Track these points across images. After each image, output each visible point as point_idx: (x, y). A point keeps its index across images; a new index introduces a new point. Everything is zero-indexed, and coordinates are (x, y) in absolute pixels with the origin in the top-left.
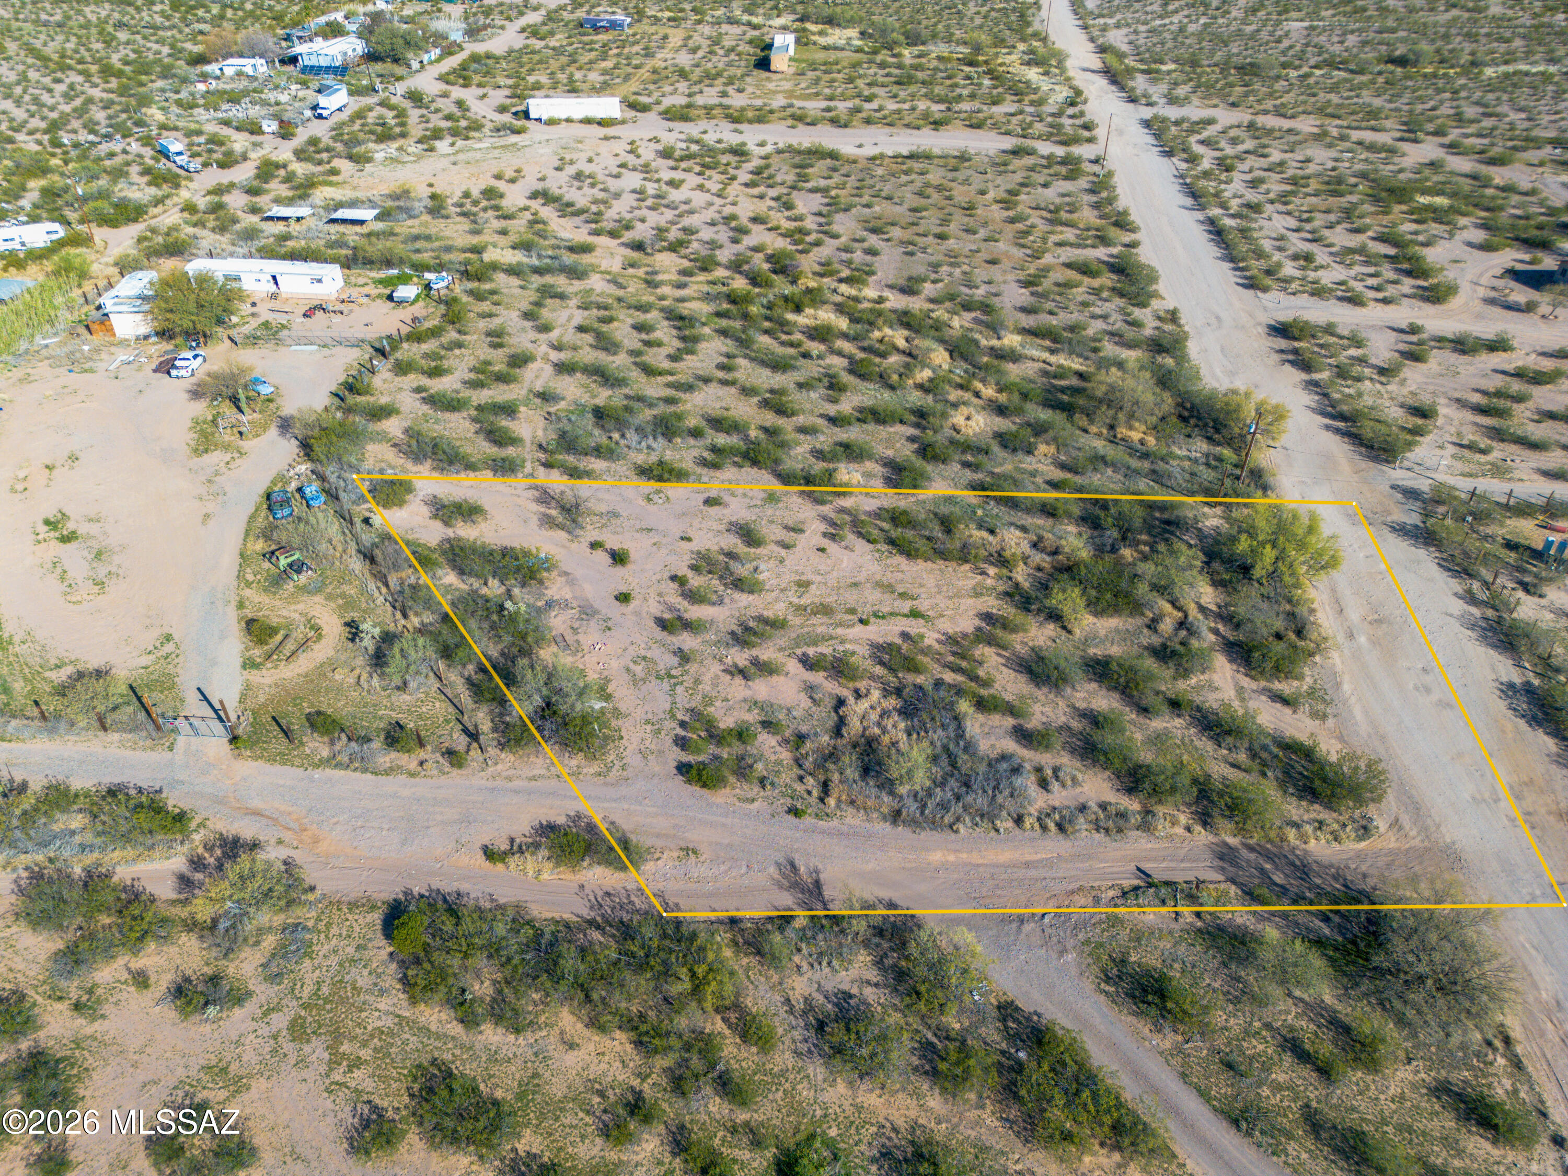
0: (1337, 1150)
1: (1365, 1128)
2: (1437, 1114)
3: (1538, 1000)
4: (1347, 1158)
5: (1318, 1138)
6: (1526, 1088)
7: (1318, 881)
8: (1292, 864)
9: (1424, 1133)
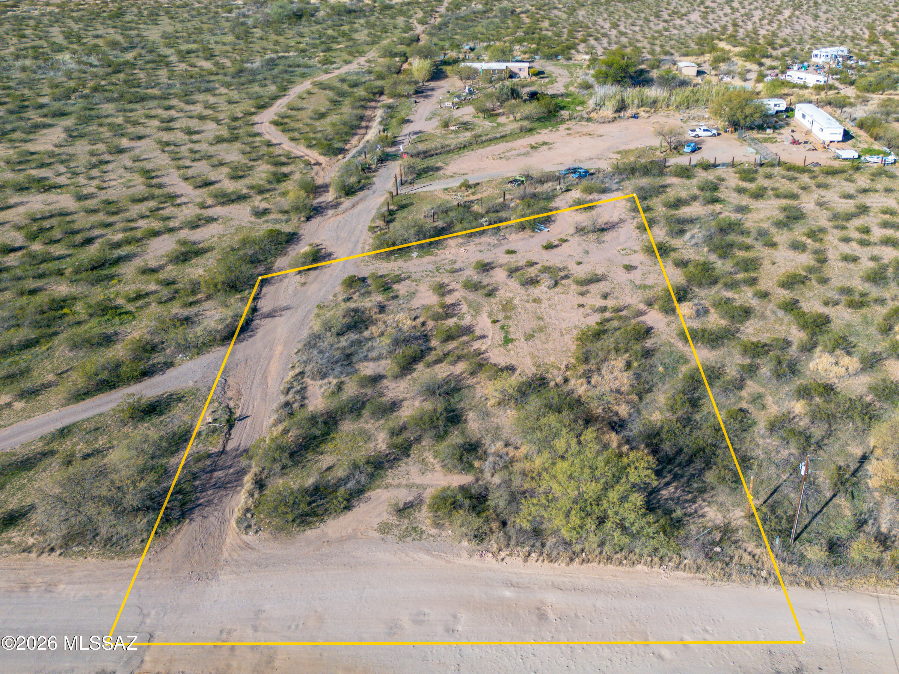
0: (28, 459)
1: (32, 473)
2: (20, 503)
3: (60, 581)
4: (22, 462)
5: (39, 454)
6: (8, 550)
7: (209, 492)
8: (229, 482)
9: (14, 494)
